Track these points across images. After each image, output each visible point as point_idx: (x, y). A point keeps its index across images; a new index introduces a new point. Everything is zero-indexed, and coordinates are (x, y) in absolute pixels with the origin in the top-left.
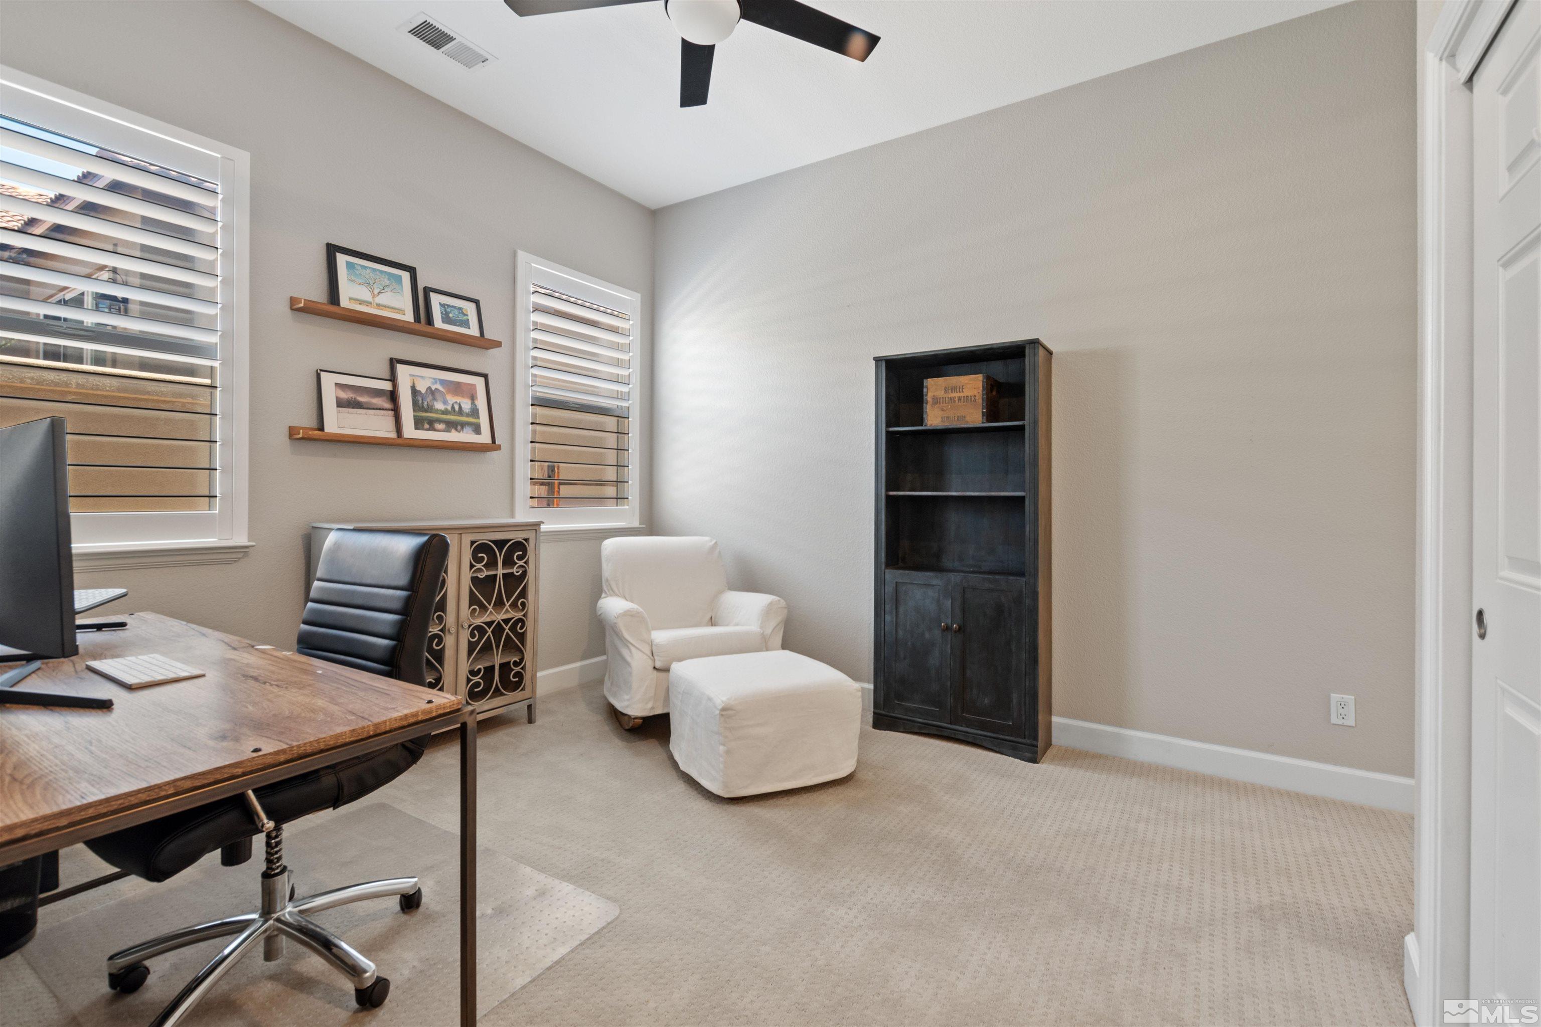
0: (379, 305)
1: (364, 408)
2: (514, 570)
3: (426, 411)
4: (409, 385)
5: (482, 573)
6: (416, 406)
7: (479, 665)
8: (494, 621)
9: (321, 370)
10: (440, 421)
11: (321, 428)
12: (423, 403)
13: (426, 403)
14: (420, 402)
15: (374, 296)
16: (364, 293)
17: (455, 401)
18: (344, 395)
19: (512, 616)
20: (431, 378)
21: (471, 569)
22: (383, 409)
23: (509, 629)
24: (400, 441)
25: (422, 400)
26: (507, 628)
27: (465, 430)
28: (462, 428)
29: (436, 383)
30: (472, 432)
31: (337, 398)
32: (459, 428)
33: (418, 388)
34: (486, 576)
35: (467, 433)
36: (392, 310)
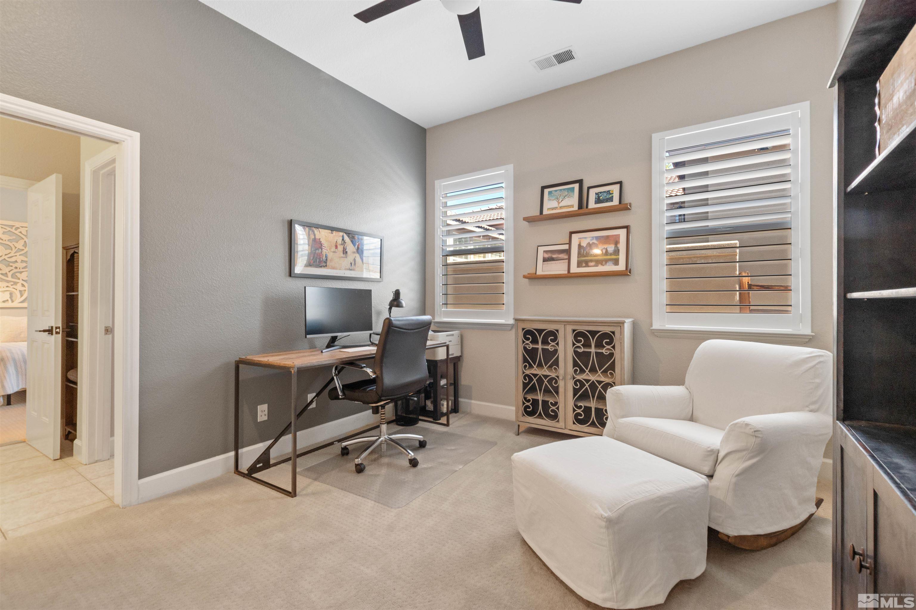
0: (561, 207)
1: (555, 260)
2: (604, 351)
3: (585, 257)
4: (577, 243)
5: (580, 349)
6: (579, 254)
7: (581, 403)
8: (591, 380)
9: (538, 246)
10: (591, 261)
11: (536, 274)
12: (584, 252)
13: (585, 252)
14: (582, 252)
15: (559, 203)
16: (554, 204)
17: (604, 247)
18: (546, 256)
19: (604, 380)
20: (590, 237)
21: (573, 346)
22: (564, 259)
23: (601, 387)
24: (569, 275)
25: (584, 251)
26: (600, 387)
27: (608, 264)
28: (606, 263)
29: (593, 239)
30: (612, 264)
31: (543, 257)
32: (604, 263)
33: (582, 245)
34: (583, 351)
35: (609, 266)
36: (568, 207)
